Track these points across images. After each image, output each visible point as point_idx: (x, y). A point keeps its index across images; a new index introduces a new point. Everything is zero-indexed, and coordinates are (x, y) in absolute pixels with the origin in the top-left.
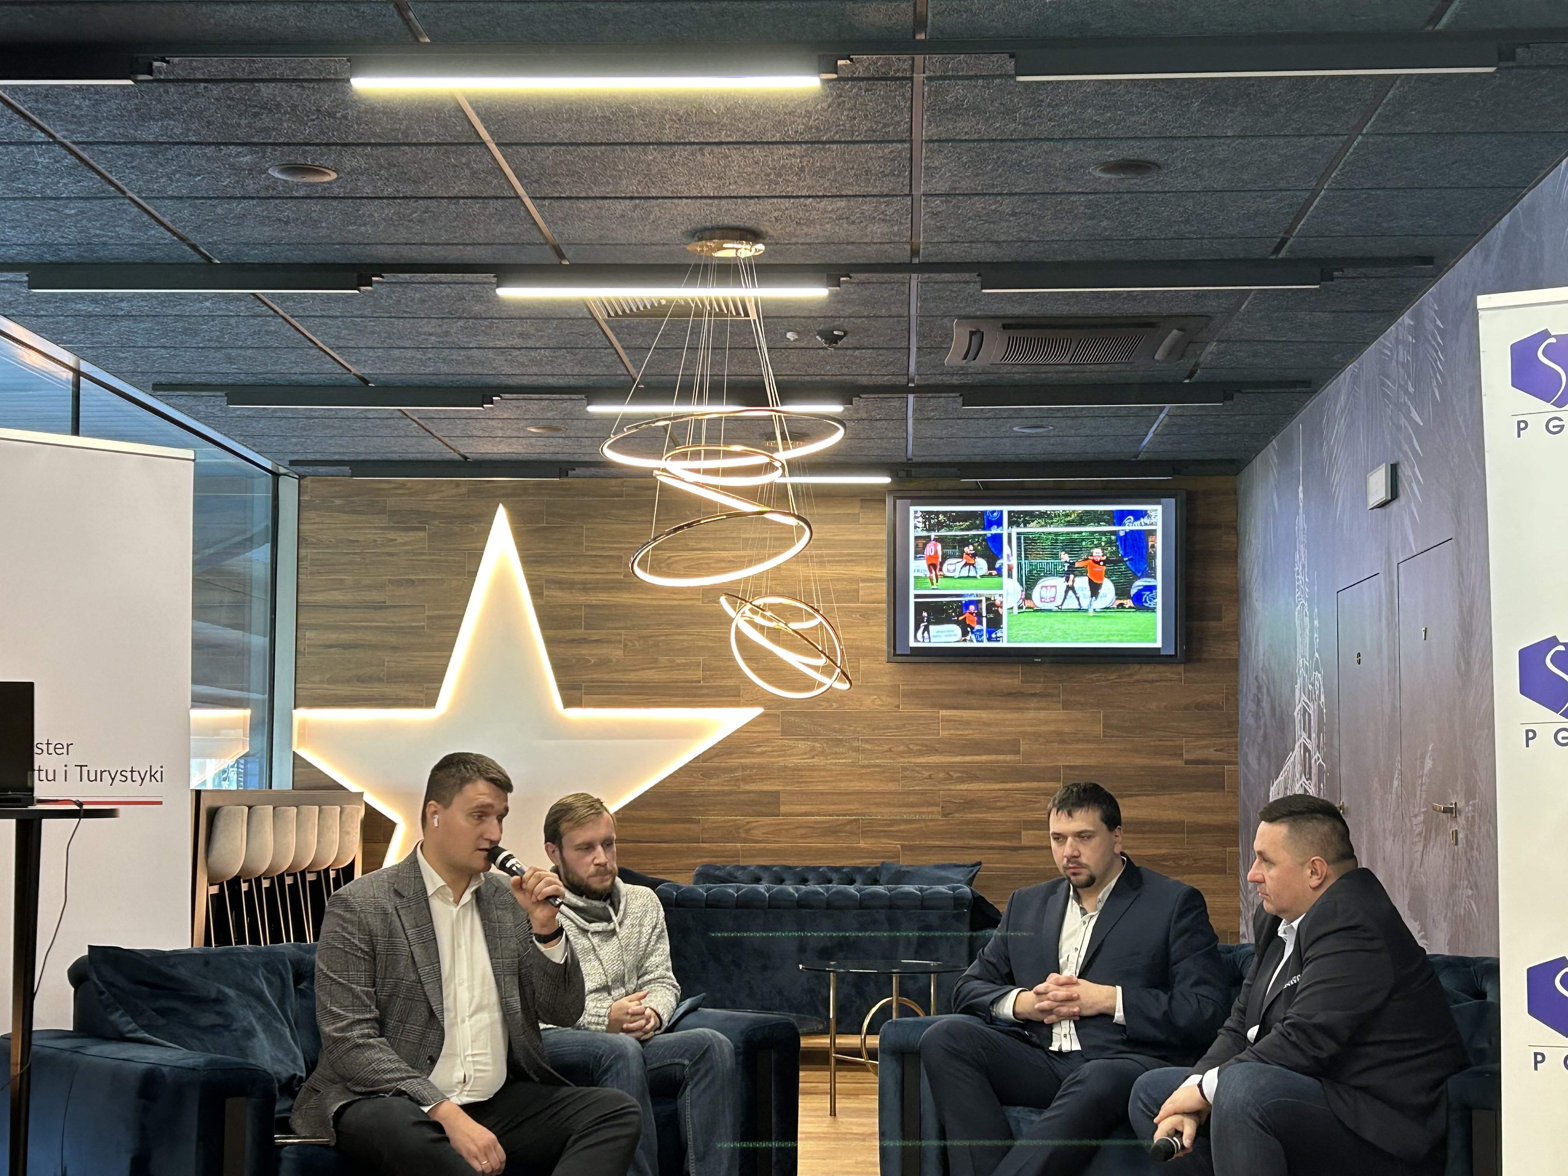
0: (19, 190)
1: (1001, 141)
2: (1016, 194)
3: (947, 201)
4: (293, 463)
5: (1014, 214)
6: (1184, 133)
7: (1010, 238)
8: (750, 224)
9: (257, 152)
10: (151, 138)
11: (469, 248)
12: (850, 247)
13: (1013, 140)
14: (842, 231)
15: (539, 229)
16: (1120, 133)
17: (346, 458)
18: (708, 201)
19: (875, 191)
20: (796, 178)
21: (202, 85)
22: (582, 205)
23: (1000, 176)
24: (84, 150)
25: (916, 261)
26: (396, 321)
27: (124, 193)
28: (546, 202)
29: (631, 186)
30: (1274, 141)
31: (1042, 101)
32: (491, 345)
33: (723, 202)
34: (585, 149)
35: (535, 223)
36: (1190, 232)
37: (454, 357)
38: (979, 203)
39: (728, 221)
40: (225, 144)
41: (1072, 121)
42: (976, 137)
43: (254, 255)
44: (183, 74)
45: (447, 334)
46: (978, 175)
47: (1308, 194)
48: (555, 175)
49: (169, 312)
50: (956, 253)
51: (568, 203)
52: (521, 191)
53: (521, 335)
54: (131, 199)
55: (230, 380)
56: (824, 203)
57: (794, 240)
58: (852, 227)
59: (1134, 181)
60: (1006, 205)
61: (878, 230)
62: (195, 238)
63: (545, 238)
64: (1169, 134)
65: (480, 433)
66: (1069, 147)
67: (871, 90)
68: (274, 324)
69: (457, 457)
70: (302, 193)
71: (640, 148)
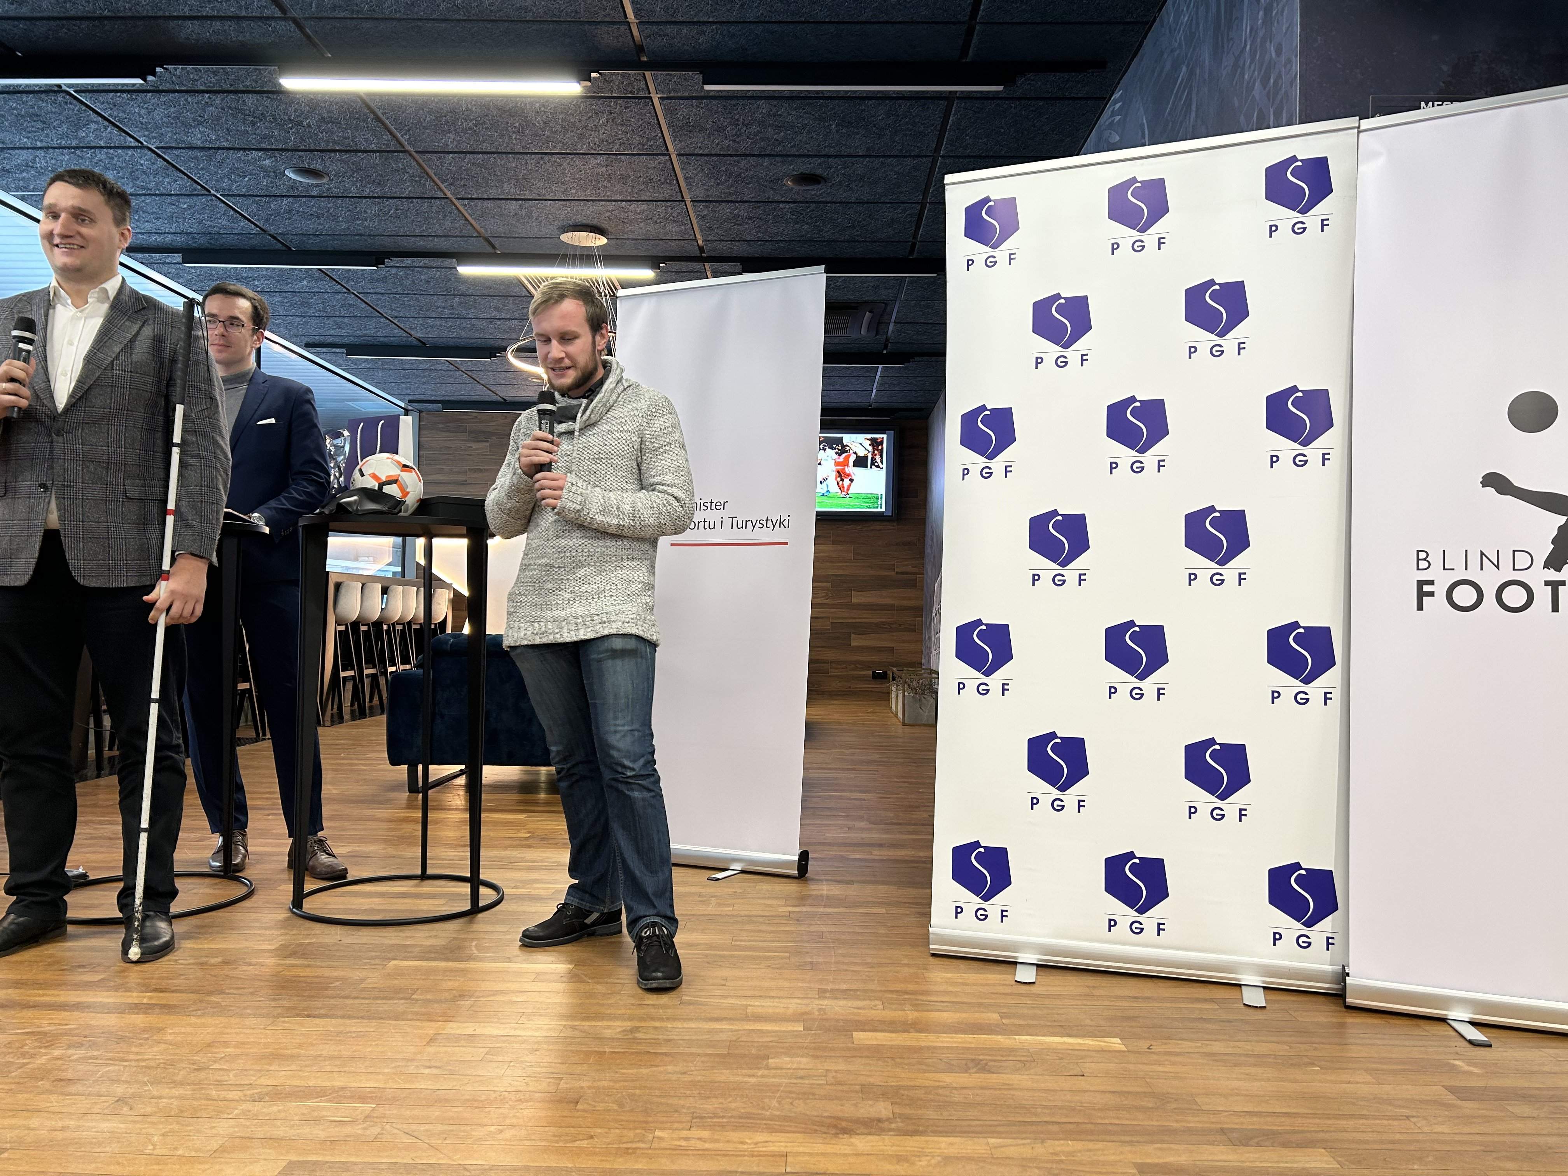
0: (143, 188)
1: (724, 155)
2: (746, 202)
3: (707, 207)
4: (410, 401)
5: (750, 218)
6: (832, 152)
7: (752, 238)
8: (595, 222)
9: (271, 157)
10: (199, 143)
11: (436, 239)
12: (661, 242)
13: (731, 155)
14: (652, 230)
15: (472, 225)
16: (794, 151)
17: (438, 399)
18: (563, 203)
19: (661, 197)
20: (609, 185)
21: (207, 95)
22: (490, 204)
23: (732, 186)
24: (165, 153)
25: (704, 255)
26: (421, 298)
27: (209, 191)
28: (466, 202)
29: (509, 189)
30: (890, 160)
31: (738, 120)
32: (481, 316)
33: (573, 203)
34: (471, 156)
35: (466, 220)
36: (858, 236)
37: (464, 325)
38: (726, 210)
39: (580, 219)
40: (250, 149)
41: (762, 139)
42: (706, 151)
43: (312, 244)
44: (189, 86)
45: (452, 307)
46: (718, 184)
47: (919, 207)
48: (462, 179)
49: (286, 289)
50: (724, 248)
51: (479, 203)
52: (449, 195)
53: (497, 309)
54: (215, 196)
55: (346, 340)
56: (634, 205)
57: (626, 236)
58: (657, 226)
59: (814, 191)
60: (743, 211)
61: (673, 230)
62: (271, 229)
63: (478, 232)
64: (824, 153)
65: (503, 382)
66: (766, 162)
67: (628, 107)
68: (351, 299)
69: (499, 399)
70: (315, 193)
71: (504, 156)
